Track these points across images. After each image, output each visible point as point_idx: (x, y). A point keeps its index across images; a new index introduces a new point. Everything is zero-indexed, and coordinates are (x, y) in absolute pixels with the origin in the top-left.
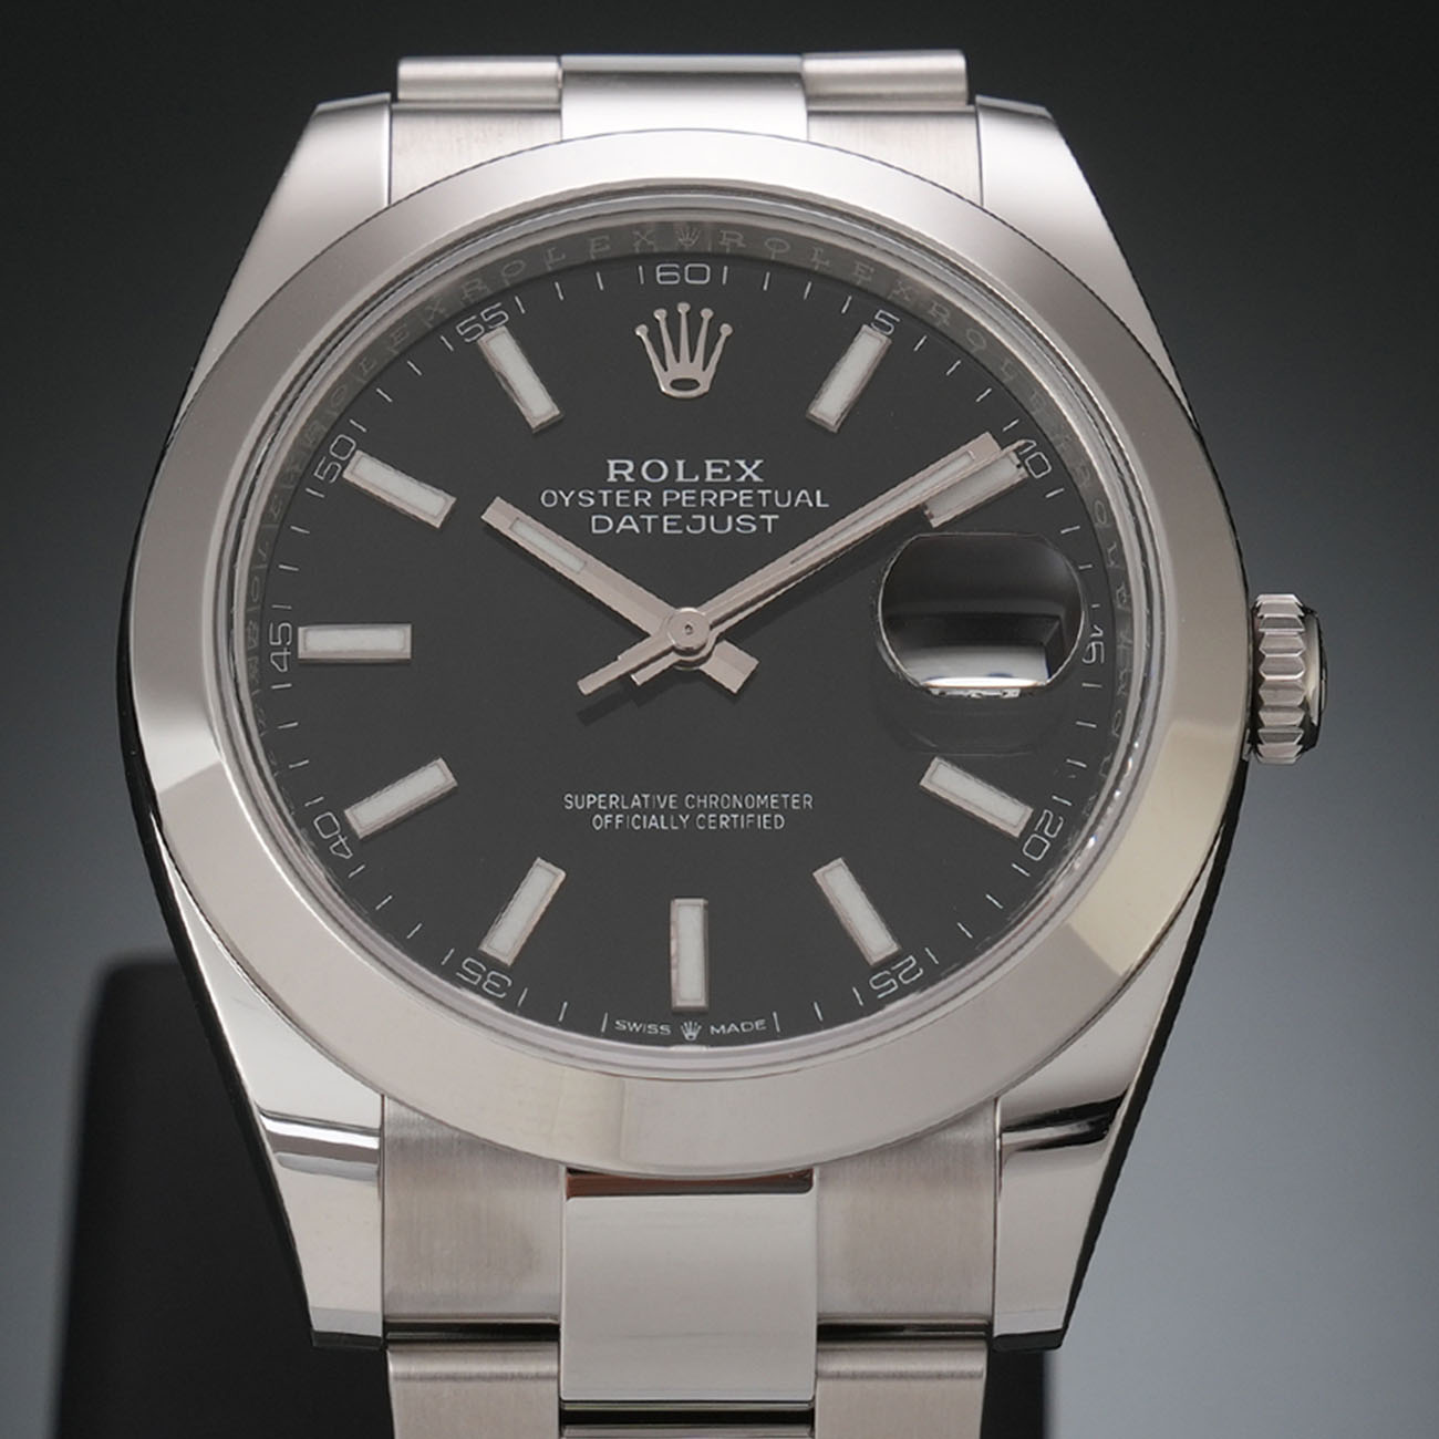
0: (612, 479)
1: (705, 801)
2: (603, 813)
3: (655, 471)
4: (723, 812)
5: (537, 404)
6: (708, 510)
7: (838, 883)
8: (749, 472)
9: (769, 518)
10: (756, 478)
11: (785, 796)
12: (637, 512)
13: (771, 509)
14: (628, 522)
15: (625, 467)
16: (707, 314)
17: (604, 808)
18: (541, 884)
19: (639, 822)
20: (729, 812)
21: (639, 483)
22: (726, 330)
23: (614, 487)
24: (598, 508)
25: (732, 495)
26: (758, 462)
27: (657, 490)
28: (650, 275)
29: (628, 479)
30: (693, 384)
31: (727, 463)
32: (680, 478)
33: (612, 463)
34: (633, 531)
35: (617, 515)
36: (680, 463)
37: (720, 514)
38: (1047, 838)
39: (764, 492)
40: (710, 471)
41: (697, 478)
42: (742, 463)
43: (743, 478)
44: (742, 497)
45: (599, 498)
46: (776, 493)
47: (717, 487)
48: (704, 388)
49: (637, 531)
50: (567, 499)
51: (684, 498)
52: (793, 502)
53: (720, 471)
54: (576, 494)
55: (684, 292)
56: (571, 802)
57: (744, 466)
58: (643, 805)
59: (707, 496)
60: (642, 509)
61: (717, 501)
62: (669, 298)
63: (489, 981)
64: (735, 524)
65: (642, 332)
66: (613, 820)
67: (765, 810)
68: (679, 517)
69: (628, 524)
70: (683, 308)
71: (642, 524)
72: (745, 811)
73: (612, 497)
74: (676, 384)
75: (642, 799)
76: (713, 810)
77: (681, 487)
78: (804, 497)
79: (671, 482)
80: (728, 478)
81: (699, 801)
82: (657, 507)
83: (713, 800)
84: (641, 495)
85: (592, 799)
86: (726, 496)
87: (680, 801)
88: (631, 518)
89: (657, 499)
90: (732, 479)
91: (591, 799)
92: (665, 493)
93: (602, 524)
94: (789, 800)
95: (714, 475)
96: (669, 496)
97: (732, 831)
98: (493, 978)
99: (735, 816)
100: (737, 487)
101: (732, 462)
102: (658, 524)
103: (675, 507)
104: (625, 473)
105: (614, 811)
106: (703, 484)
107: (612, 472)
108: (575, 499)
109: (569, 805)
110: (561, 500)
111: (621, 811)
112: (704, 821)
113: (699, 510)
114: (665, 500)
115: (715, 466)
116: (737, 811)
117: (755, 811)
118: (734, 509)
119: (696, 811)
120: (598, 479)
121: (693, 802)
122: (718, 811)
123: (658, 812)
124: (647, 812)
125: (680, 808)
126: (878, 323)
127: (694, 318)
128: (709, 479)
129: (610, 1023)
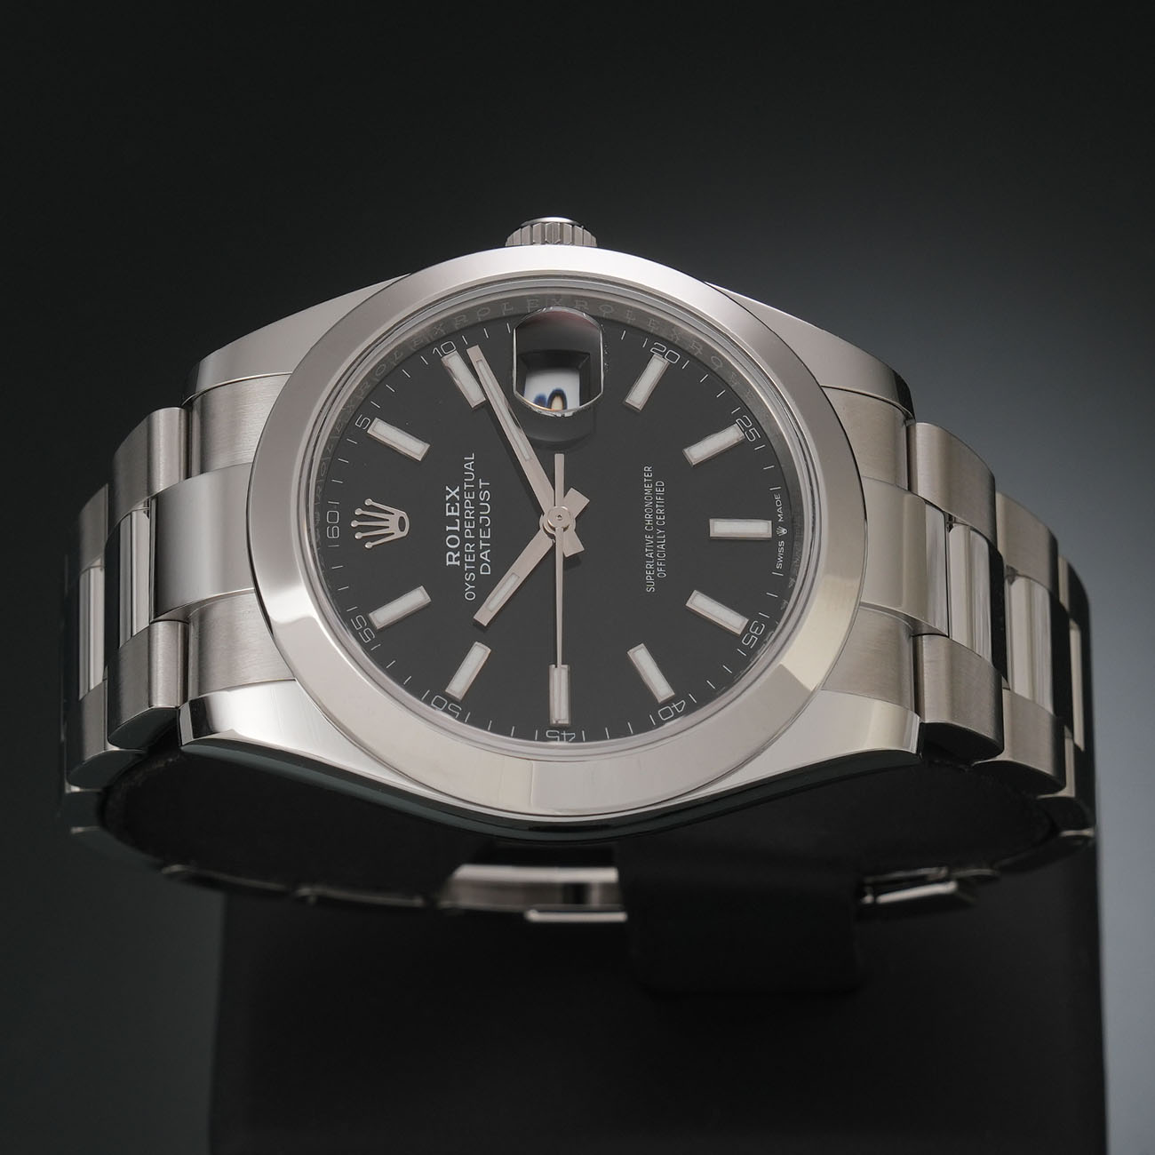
0: (458, 563)
1: (649, 521)
2: (657, 572)
3: (453, 542)
4: (654, 511)
5: (417, 598)
6: (477, 515)
7: (698, 452)
8: (453, 493)
9: (481, 484)
10: (458, 490)
11: (645, 480)
12: (478, 551)
13: (476, 482)
14: (484, 556)
15: (451, 557)
16: (358, 512)
17: (653, 571)
18: (701, 603)
19: (661, 555)
20: (655, 509)
21: (461, 549)
22: (369, 502)
23: (463, 562)
24: (476, 571)
25: (468, 503)
26: (447, 489)
27: (464, 541)
28: (333, 541)
29: (458, 555)
30: (401, 520)
31: (448, 504)
32: (458, 528)
33: (448, 563)
34: (488, 553)
35: (479, 561)
36: (448, 528)
37: (478, 509)
38: (667, 351)
39: (466, 486)
40: (453, 514)
41: (458, 521)
42: (447, 498)
43: (458, 497)
44: (468, 498)
45: (470, 571)
46: (466, 480)
47: (462, 510)
48: (404, 514)
49: (489, 551)
50: (470, 587)
51: (469, 527)
52: (471, 471)
53: (453, 508)
54: (467, 582)
55: (345, 525)
56: (651, 589)
57: (450, 496)
58: (652, 552)
59: (468, 515)
60: (476, 547)
61: (471, 510)
62: (348, 532)
63: (756, 632)
64: (485, 501)
65: (369, 545)
66: (660, 567)
67: (653, 492)
68: (480, 529)
69: (484, 555)
70: (354, 524)
71: (485, 548)
72: (654, 501)
73: (469, 564)
74: (402, 529)
75: (648, 552)
76: (654, 517)
77: (462, 528)
78: (469, 466)
79: (461, 533)
80: (458, 504)
81: (648, 524)
82: (476, 541)
83: (648, 517)
84: (468, 549)
86: (468, 505)
87: (649, 533)
88: (482, 554)
89: (470, 541)
90: (458, 502)
91: (649, 579)
92: (466, 537)
93: (485, 569)
94: (647, 478)
95: (456, 511)
96: (468, 535)
97: (666, 506)
98: (753, 630)
99: (657, 506)
100: (462, 502)
101: (447, 502)
102: (485, 541)
103: (475, 532)
104: (454, 556)
105: (655, 567)
106: (461, 517)
107: (454, 563)
108: (470, 583)
110: (471, 590)
111: (655, 563)
112: (660, 522)
113: (477, 520)
114: (470, 537)
115: (450, 511)
116: (654, 505)
117: (654, 496)
118: (475, 502)
119: (655, 525)
120: (459, 571)
121: (649, 527)
122: (654, 515)
123: (655, 544)
124: (655, 550)
125: (653, 533)
126: (364, 425)
127: (362, 518)
128: (458, 514)
129: (778, 571)
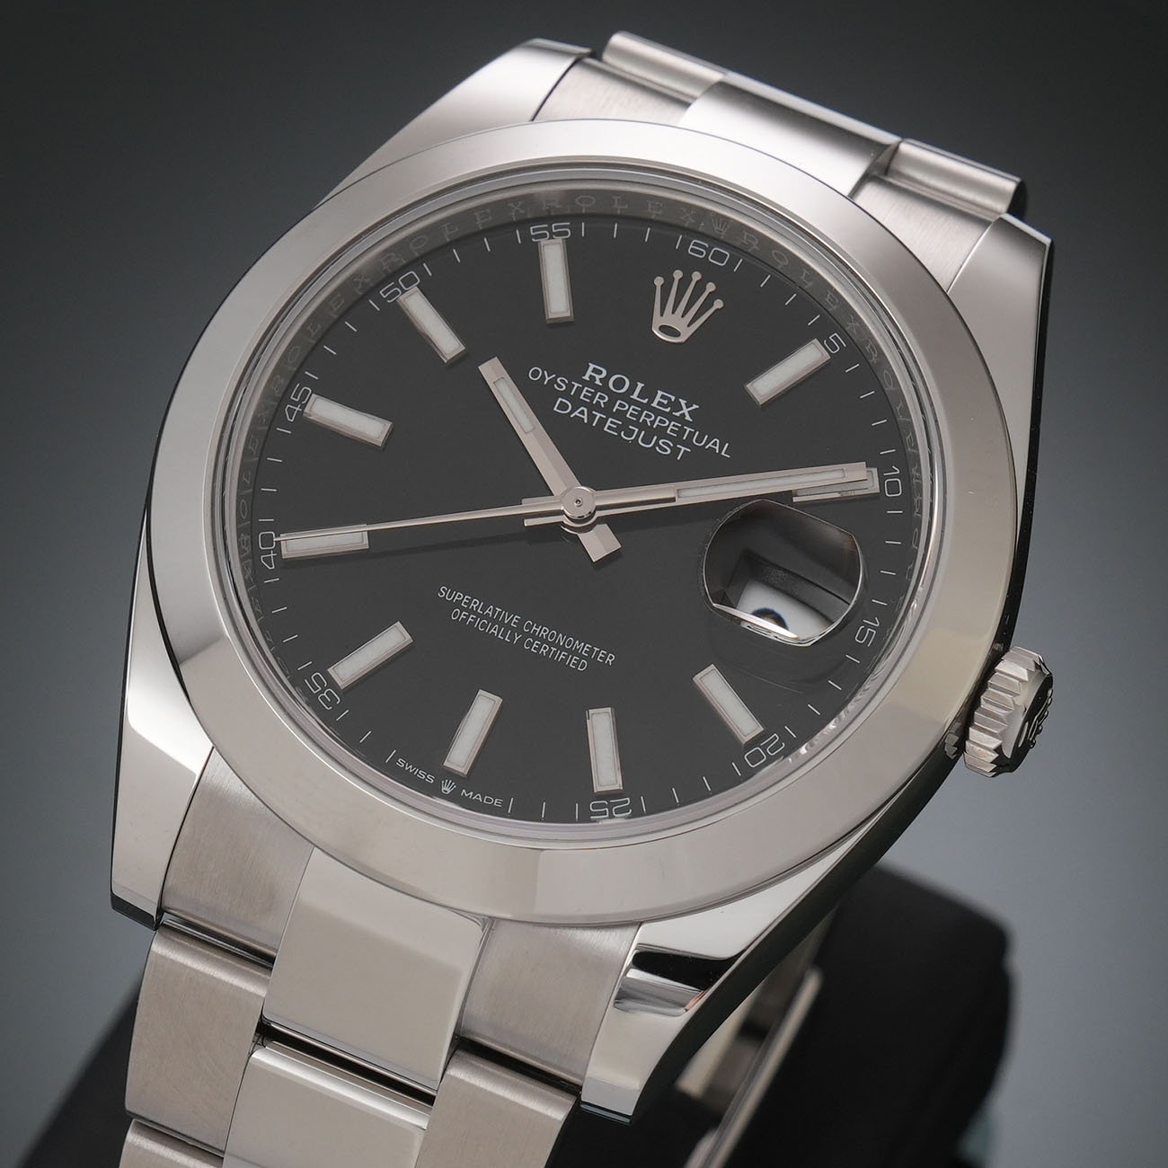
0: (586, 378)
1: (538, 630)
2: (462, 609)
3: (619, 384)
5: (558, 302)
6: (643, 426)
7: (601, 724)
8: (685, 411)
9: (683, 449)
10: (688, 418)
11: (596, 649)
12: (592, 407)
13: (688, 443)
14: (582, 412)
15: (600, 373)
16: (711, 287)
17: (467, 607)
18: (394, 639)
19: (484, 626)
20: (551, 644)
21: (604, 388)
22: (718, 304)
23: (585, 383)
24: (565, 394)
25: (665, 422)
26: (695, 407)
27: (614, 397)
28: (685, 244)
29: (598, 382)
30: (676, 334)
31: (673, 398)
32: (635, 396)
33: (592, 366)
34: (583, 419)
35: (577, 403)
36: (640, 385)
37: (650, 432)
38: (766, 754)
39: (689, 429)
40: (658, 399)
41: (646, 401)
42: (683, 402)
43: (678, 414)
44: (671, 427)
45: (570, 387)
46: (697, 433)
47: (657, 413)
48: (682, 339)
49: (586, 421)
50: (547, 379)
51: (631, 410)
52: (706, 444)
53: (666, 402)
54: (556, 378)
55: (702, 266)
56: (444, 593)
57: (684, 406)
58: (493, 615)
59: (647, 416)
60: (598, 407)
61: (652, 423)
62: (689, 265)
63: (325, 694)
64: (657, 443)
65: (659, 281)
66: (468, 617)
67: (575, 653)
68: (620, 423)
69: (582, 414)
70: (696, 276)
71: (591, 417)
72: (562, 649)
73: (579, 390)
74: (664, 329)
75: (495, 611)
76: (541, 639)
77: (632, 402)
78: (715, 444)
79: (626, 397)
80: (668, 410)
81: (534, 628)
82: (607, 410)
83: (544, 632)
84: (601, 397)
85: (459, 596)
86: (661, 421)
87: (520, 624)
88: (585, 410)
89: (611, 404)
90: (671, 411)
92: (619, 402)
93: (563, 406)
94: (598, 652)
95: (659, 403)
96: (621, 405)
98: (328, 693)
99: (554, 649)
100: (670, 417)
101: (676, 399)
102: (602, 422)
103: (620, 415)
104: (598, 377)
105: (471, 611)
106: (648, 407)
107: (589, 372)
108: (553, 381)
109: (442, 594)
110: (543, 378)
111: (475, 613)
112: (530, 644)
113: (636, 424)
114: (616, 407)
115: (662, 397)
116: (557, 646)
117: (569, 651)
118: (661, 432)
119: (528, 635)
120: (576, 374)
121: (529, 627)
122: (543, 641)
123: (502, 624)
124: (494, 621)
125: (519, 629)
126: (830, 343)
127: (700, 287)
128: (654, 404)
129: (395, 759)
